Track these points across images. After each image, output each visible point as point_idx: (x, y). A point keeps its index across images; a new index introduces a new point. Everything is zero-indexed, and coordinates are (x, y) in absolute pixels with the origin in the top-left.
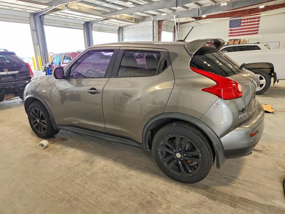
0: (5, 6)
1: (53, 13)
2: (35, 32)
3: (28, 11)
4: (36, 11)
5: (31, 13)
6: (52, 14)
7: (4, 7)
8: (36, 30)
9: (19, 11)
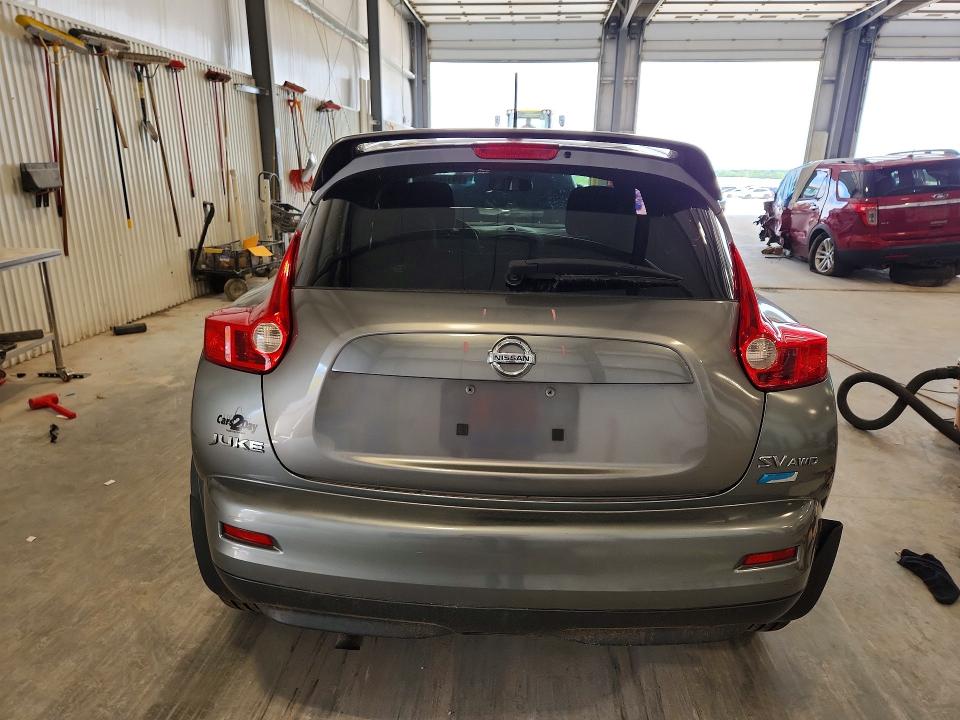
0: (750, 13)
1: (915, 9)
2: (830, 88)
3: (823, 17)
4: (849, 13)
5: (833, 22)
6: (911, 15)
7: (748, 17)
8: (836, 83)
9: (793, 21)
